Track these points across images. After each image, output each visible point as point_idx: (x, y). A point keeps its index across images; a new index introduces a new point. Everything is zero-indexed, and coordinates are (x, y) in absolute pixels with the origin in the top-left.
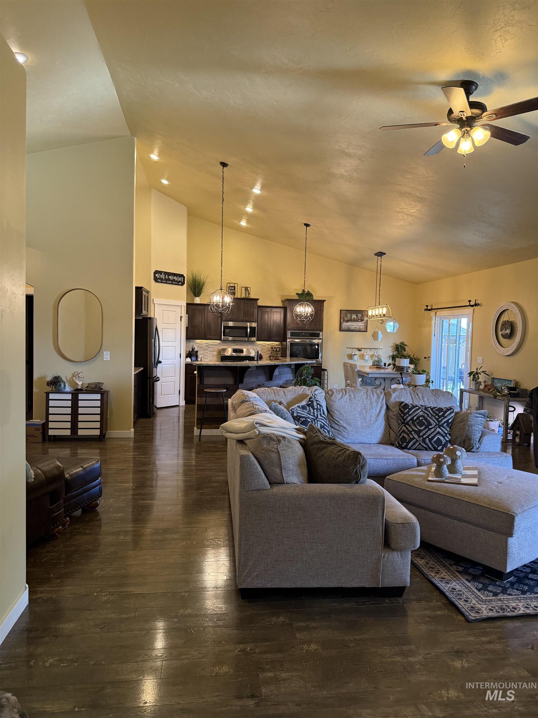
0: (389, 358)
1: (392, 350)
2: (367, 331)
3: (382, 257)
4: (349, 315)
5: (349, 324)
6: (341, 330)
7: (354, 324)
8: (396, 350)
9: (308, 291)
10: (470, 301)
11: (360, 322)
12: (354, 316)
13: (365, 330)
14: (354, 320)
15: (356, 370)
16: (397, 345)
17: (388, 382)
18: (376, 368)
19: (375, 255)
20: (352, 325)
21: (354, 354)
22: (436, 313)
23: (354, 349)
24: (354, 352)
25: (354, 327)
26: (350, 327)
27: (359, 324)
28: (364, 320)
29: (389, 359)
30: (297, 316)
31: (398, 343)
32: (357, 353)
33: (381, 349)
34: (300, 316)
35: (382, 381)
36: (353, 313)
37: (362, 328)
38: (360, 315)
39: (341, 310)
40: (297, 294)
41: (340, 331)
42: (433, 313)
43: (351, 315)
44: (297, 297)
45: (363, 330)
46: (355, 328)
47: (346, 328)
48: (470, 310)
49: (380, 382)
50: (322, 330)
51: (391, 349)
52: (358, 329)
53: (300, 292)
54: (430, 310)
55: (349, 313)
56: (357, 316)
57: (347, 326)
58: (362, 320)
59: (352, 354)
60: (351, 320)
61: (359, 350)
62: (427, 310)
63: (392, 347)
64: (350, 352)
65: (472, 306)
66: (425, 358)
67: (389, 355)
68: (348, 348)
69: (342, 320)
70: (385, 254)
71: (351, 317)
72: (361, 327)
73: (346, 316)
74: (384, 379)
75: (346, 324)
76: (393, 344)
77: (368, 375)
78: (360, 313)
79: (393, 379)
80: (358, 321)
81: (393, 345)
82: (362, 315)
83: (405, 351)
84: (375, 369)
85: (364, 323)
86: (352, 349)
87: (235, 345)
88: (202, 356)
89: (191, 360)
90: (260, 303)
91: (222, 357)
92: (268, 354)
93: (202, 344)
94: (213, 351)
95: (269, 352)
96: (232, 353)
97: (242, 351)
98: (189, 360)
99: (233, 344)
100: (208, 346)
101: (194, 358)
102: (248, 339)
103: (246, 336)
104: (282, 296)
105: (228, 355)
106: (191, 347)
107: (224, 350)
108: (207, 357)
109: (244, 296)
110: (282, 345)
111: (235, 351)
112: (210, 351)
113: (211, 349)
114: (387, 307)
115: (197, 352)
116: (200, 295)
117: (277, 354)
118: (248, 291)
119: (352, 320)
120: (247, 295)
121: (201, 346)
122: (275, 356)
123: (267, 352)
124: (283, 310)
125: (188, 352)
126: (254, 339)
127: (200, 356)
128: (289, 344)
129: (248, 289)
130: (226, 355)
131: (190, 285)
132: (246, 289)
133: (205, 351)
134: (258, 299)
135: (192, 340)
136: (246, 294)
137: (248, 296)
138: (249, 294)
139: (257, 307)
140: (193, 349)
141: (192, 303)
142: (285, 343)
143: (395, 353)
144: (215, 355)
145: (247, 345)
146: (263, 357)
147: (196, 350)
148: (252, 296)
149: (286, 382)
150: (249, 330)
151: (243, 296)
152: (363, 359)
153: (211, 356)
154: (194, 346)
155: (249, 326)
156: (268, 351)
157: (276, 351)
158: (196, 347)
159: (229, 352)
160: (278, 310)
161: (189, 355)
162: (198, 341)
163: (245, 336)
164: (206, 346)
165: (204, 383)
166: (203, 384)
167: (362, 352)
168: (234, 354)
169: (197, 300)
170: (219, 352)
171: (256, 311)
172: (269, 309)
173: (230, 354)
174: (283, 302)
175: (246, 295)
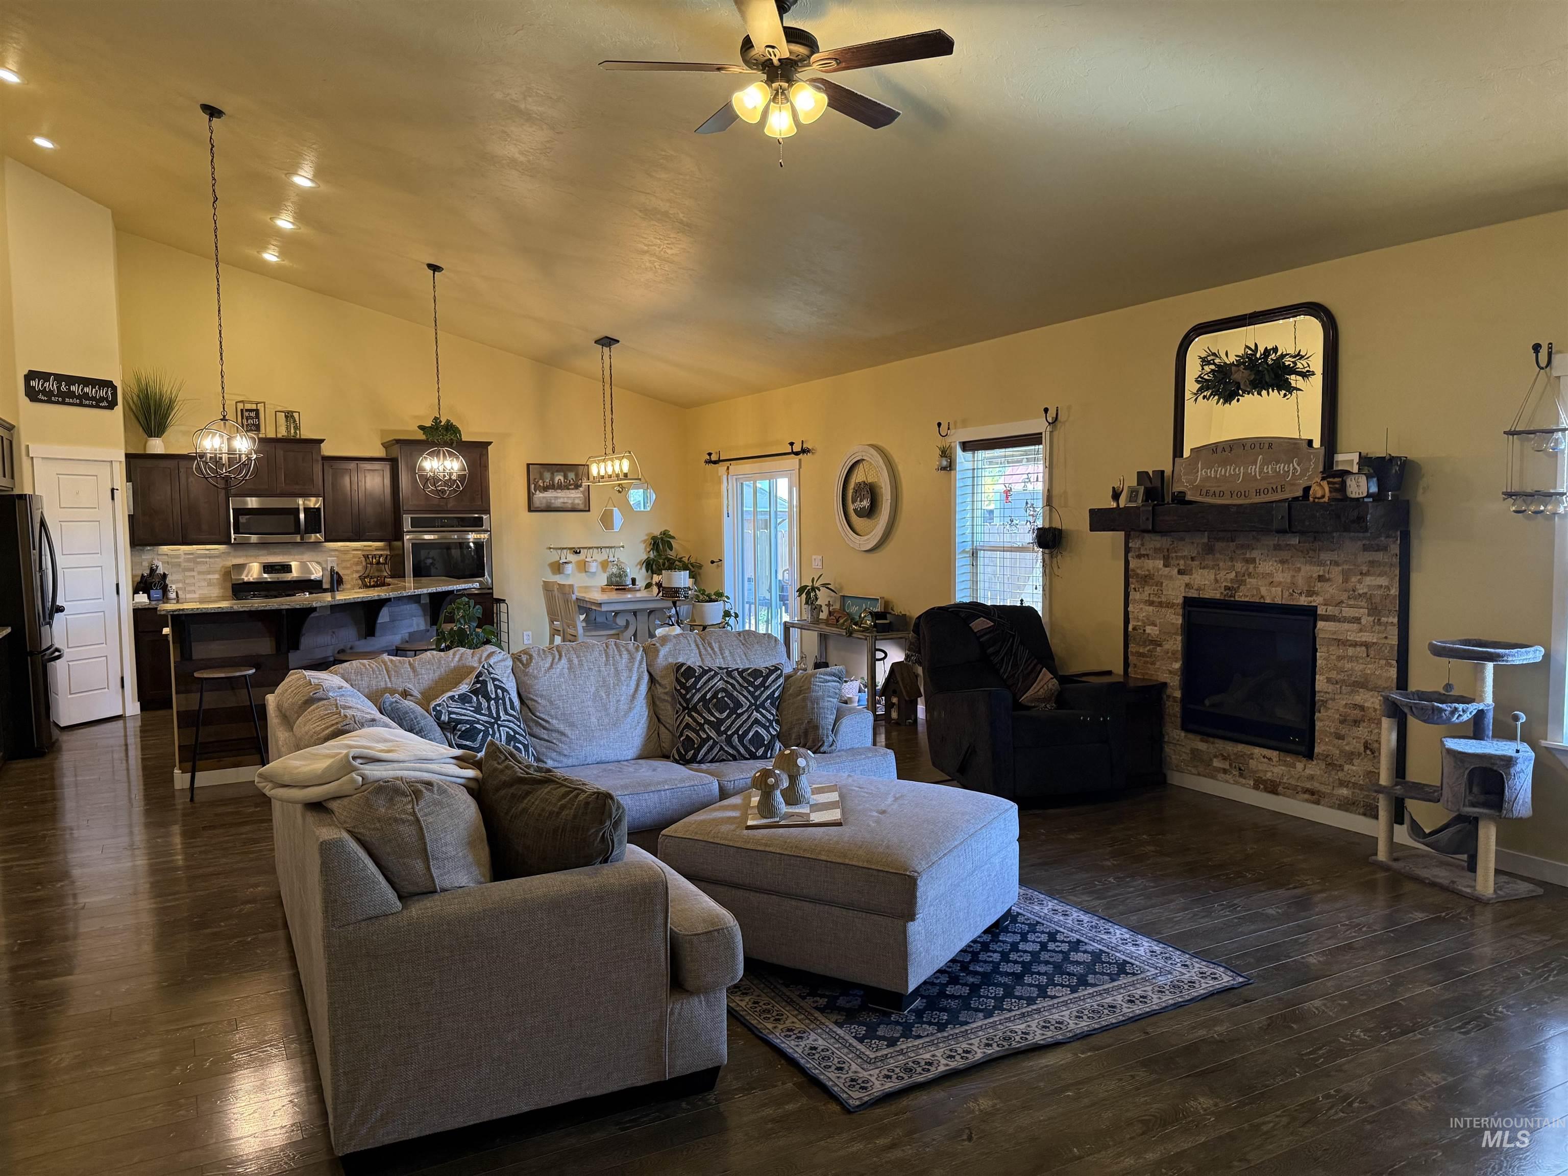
0: (639, 567)
1: (645, 549)
2: (589, 511)
3: (613, 347)
4: (547, 475)
5: (550, 494)
6: (531, 508)
7: (559, 495)
8: (652, 549)
9: (448, 421)
10: (792, 444)
11: (573, 491)
12: (559, 478)
13: (585, 506)
14: (560, 487)
15: (574, 597)
16: (654, 538)
17: (642, 618)
18: (617, 589)
19: (595, 342)
20: (556, 498)
21: (565, 561)
22: (728, 468)
23: (565, 551)
24: (563, 557)
25: (561, 500)
26: (553, 501)
27: (572, 495)
28: (581, 486)
29: (641, 568)
30: (426, 480)
31: (657, 533)
32: (568, 559)
33: (623, 547)
34: (435, 480)
35: (631, 618)
36: (557, 471)
37: (578, 504)
38: (571, 476)
39: (528, 465)
40: (422, 428)
41: (530, 510)
42: (721, 468)
43: (553, 474)
44: (421, 436)
45: (581, 507)
46: (564, 503)
47: (543, 506)
48: (793, 461)
49: (627, 622)
50: (488, 512)
51: (643, 546)
52: (570, 506)
53: (428, 423)
54: (715, 462)
55: (548, 471)
56: (565, 477)
57: (544, 501)
58: (577, 487)
59: (561, 562)
60: (553, 485)
61: (576, 553)
62: (709, 462)
63: (645, 541)
64: (554, 557)
65: (797, 454)
66: (713, 562)
67: (638, 561)
68: (550, 548)
69: (533, 486)
70: (618, 341)
71: (552, 479)
72: (577, 501)
73: (542, 478)
74: (635, 613)
75: (541, 495)
76: (647, 535)
77: (601, 607)
78: (571, 471)
79: (651, 612)
80: (568, 489)
81: (646, 538)
82: (577, 475)
83: (671, 548)
84: (615, 592)
85: (583, 493)
86: (559, 551)
87: (270, 554)
88: (180, 585)
89: (149, 598)
90: (327, 450)
91: (233, 585)
92: (357, 572)
93: (178, 557)
94: (209, 573)
95: (360, 568)
96: (260, 574)
97: (287, 568)
98: (142, 598)
99: (261, 552)
100: (194, 559)
101: (156, 593)
102: (302, 538)
103: (297, 531)
104: (383, 432)
105: (251, 580)
106: (146, 564)
107: (240, 568)
108: (193, 588)
109: (286, 434)
110: (391, 548)
111: (268, 568)
112: (199, 573)
113: (204, 568)
114: (630, 459)
115: (164, 576)
116: (163, 432)
117: (381, 571)
118: (295, 421)
119: (556, 485)
120: (292, 431)
121: (176, 560)
122: (376, 574)
123: (355, 568)
124: (388, 467)
125: (138, 579)
126: (313, 537)
127: (174, 587)
128: (408, 546)
129: (292, 416)
130: (246, 579)
131: (134, 408)
132: (289, 416)
133: (187, 574)
134: (322, 441)
135: (149, 548)
136: (288, 429)
137: (295, 433)
138: (297, 428)
139: (320, 459)
140: (153, 571)
141: (142, 452)
142: (399, 543)
143: (652, 555)
144: (215, 581)
145: (303, 553)
146: (345, 578)
147: (161, 571)
148: (306, 433)
149: (410, 637)
150: (302, 516)
151: (282, 432)
152: (586, 572)
153: (206, 584)
154: (156, 562)
155: (301, 507)
156: (357, 564)
157: (378, 563)
158: (160, 564)
159: (254, 572)
160: (377, 466)
161: (142, 585)
162: (165, 549)
163: (293, 531)
164: (188, 560)
165: (194, 657)
166: (190, 658)
167: (581, 557)
168: (265, 575)
169: (157, 446)
170: (227, 573)
171: (318, 468)
172: (352, 465)
173: (255, 576)
174: (386, 445)
175: (289, 431)
